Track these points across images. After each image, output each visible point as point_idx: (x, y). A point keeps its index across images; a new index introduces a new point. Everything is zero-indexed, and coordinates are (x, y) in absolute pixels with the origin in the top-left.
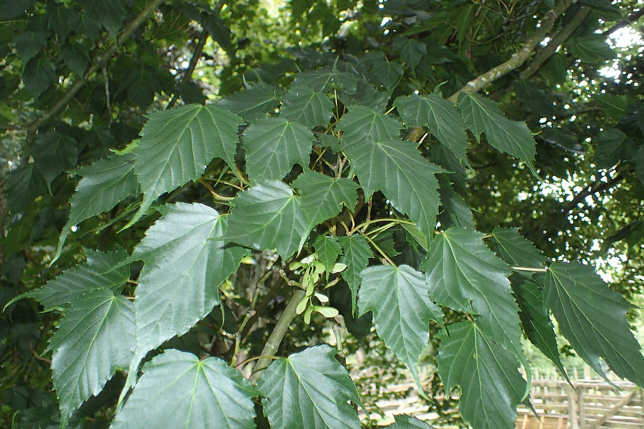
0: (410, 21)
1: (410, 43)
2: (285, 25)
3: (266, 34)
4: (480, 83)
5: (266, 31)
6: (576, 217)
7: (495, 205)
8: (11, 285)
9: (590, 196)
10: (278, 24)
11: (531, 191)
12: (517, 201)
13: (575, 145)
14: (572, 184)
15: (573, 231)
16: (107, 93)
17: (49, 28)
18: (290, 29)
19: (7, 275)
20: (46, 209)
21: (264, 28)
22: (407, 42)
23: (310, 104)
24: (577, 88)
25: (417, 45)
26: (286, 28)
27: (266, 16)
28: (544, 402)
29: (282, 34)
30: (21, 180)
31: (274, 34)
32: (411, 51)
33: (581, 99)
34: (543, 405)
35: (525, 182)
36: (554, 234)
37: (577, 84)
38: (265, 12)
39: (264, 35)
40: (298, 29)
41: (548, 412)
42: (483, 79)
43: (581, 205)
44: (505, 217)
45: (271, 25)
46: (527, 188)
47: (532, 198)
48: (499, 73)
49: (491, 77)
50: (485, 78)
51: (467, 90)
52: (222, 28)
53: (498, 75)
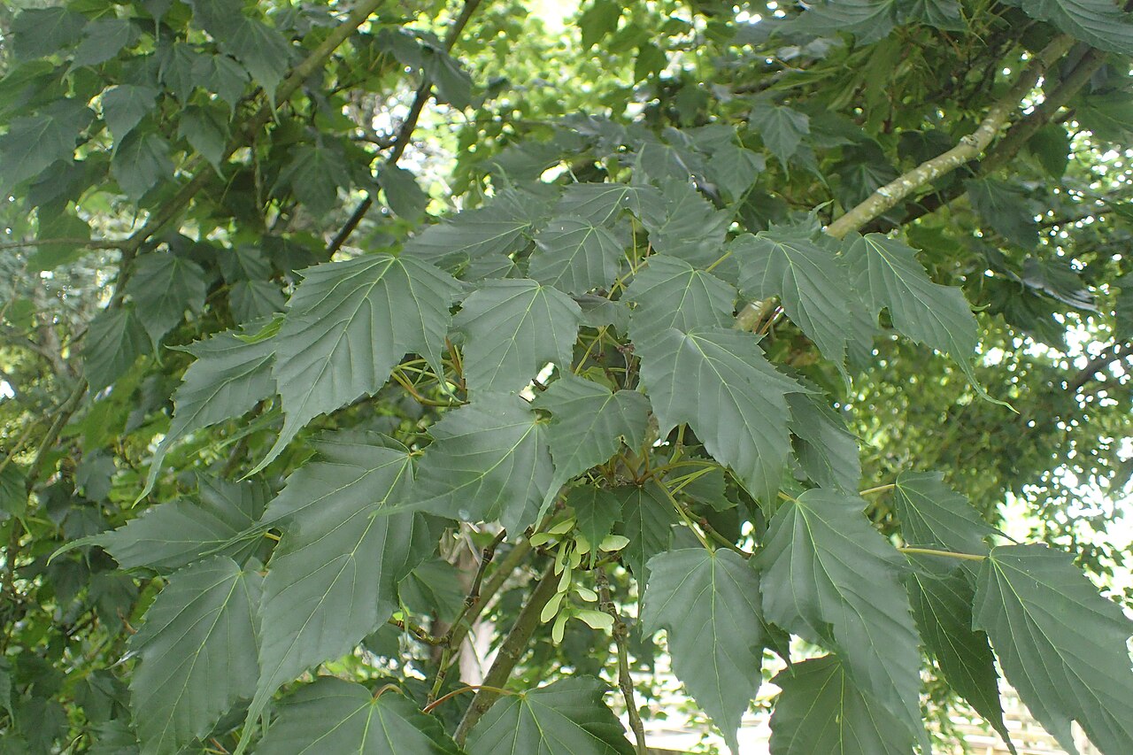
0: (789, 53)
1: (779, 114)
2: (573, 46)
3: (541, 63)
4: (900, 189)
5: (539, 57)
6: (1090, 399)
7: (942, 373)
8: (92, 504)
9: (1118, 362)
10: (561, 46)
11: (1009, 347)
12: (982, 367)
13: (1078, 292)
14: (1086, 337)
15: (1083, 423)
16: (258, 184)
17: (160, 80)
18: (580, 55)
19: (85, 487)
20: (151, 379)
21: (537, 52)
22: (775, 111)
23: (582, 249)
24: (1097, 163)
25: (792, 118)
26: (574, 54)
27: (540, 31)
28: (1024, 726)
29: (567, 63)
30: (109, 333)
31: (554, 62)
32: (781, 128)
33: (1104, 184)
34: (1023, 732)
35: (999, 331)
36: (1048, 428)
37: (1099, 156)
38: (538, 26)
39: (536, 64)
40: (596, 55)
41: (1031, 744)
42: (906, 183)
43: (1100, 377)
44: (961, 394)
45: (550, 48)
46: (1001, 343)
47: (1010, 361)
48: (936, 171)
49: (921, 179)
50: (910, 181)
51: (875, 203)
52: (457, 74)
53: (933, 175)
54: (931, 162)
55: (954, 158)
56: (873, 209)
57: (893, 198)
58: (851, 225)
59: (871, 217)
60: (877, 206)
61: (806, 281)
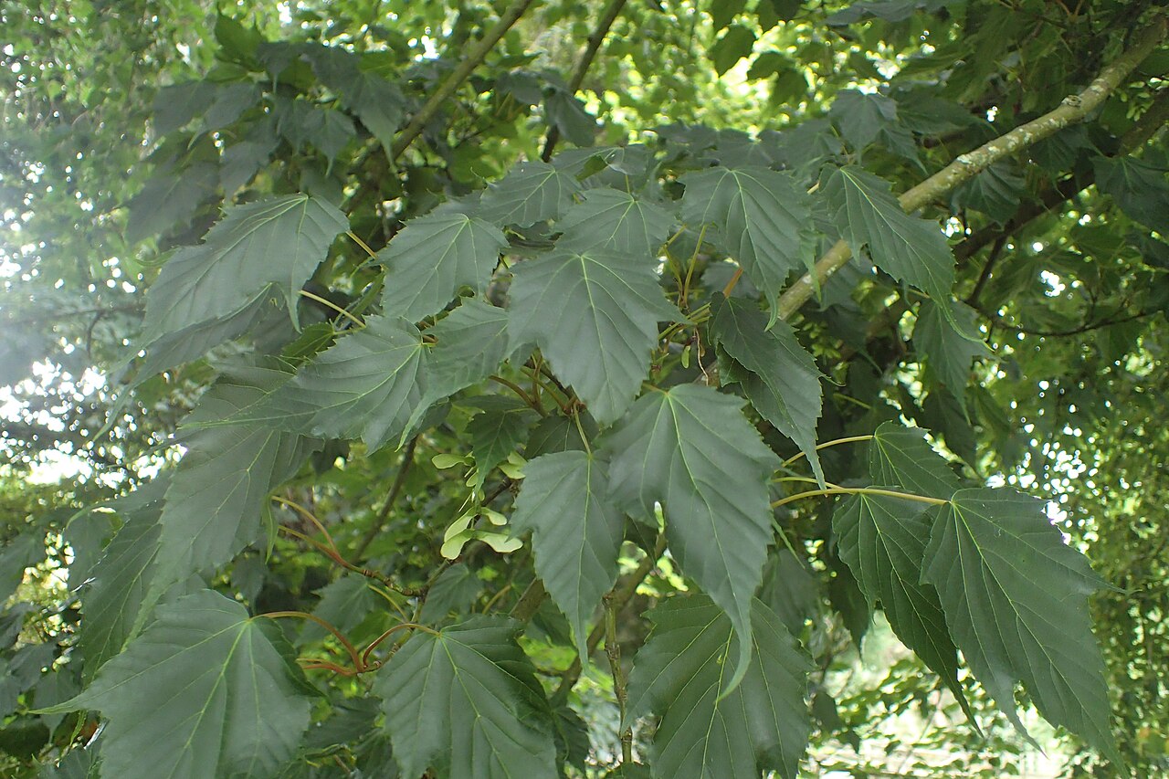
4: (985, 156)
23: (540, 190)
32: (863, 116)
42: (991, 149)
48: (1029, 135)
49: (1011, 145)
50: (997, 147)
51: (954, 171)
52: (581, 115)
53: (1026, 139)
54: (1024, 126)
55: (1052, 120)
56: (951, 177)
57: (974, 165)
58: (925, 195)
59: (949, 185)
60: (955, 174)
61: (756, 208)
